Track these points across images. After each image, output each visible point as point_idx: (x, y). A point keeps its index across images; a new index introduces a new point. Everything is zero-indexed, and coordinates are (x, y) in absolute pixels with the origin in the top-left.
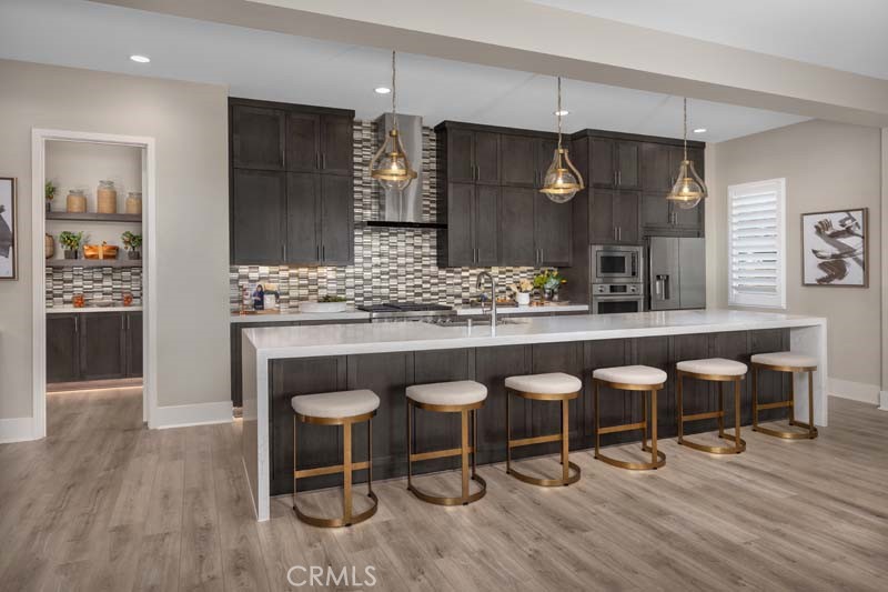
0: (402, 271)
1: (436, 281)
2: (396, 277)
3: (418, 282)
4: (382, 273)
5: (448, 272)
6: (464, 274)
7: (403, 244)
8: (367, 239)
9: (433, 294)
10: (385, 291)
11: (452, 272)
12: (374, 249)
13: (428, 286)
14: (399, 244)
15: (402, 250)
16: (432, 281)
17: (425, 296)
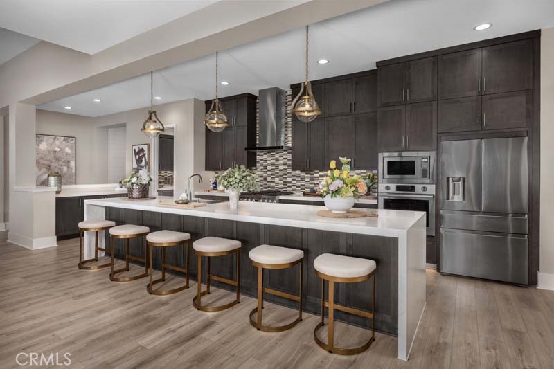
0: (281, 173)
1: (299, 179)
2: (278, 177)
3: (289, 179)
4: (272, 174)
5: (306, 174)
6: (316, 175)
7: (282, 158)
8: (265, 157)
9: (298, 187)
10: (273, 184)
11: (308, 174)
12: (268, 162)
13: (295, 182)
14: (280, 158)
15: (281, 162)
16: (297, 179)
17: (293, 187)
